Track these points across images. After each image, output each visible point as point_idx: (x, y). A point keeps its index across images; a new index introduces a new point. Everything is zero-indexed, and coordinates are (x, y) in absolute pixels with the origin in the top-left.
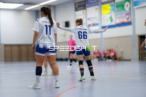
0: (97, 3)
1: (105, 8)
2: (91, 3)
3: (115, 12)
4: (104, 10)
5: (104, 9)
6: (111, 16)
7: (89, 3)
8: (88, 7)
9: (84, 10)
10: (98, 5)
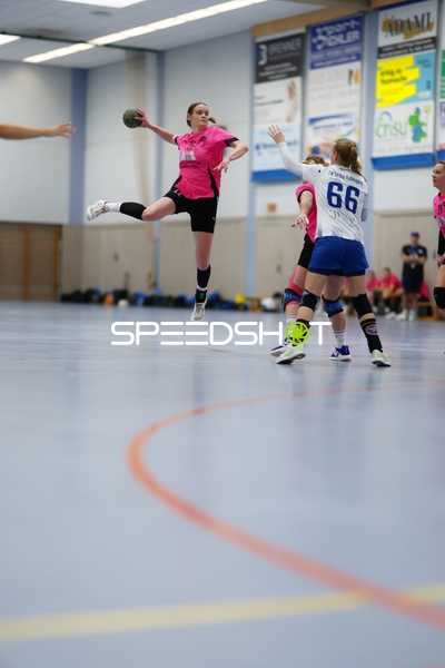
0: (356, 49)
1: (391, 73)
2: (326, 47)
3: (435, 97)
4: (384, 82)
5: (387, 78)
6: (418, 110)
7: (319, 47)
8: (313, 67)
9: (297, 80)
10: (359, 57)
